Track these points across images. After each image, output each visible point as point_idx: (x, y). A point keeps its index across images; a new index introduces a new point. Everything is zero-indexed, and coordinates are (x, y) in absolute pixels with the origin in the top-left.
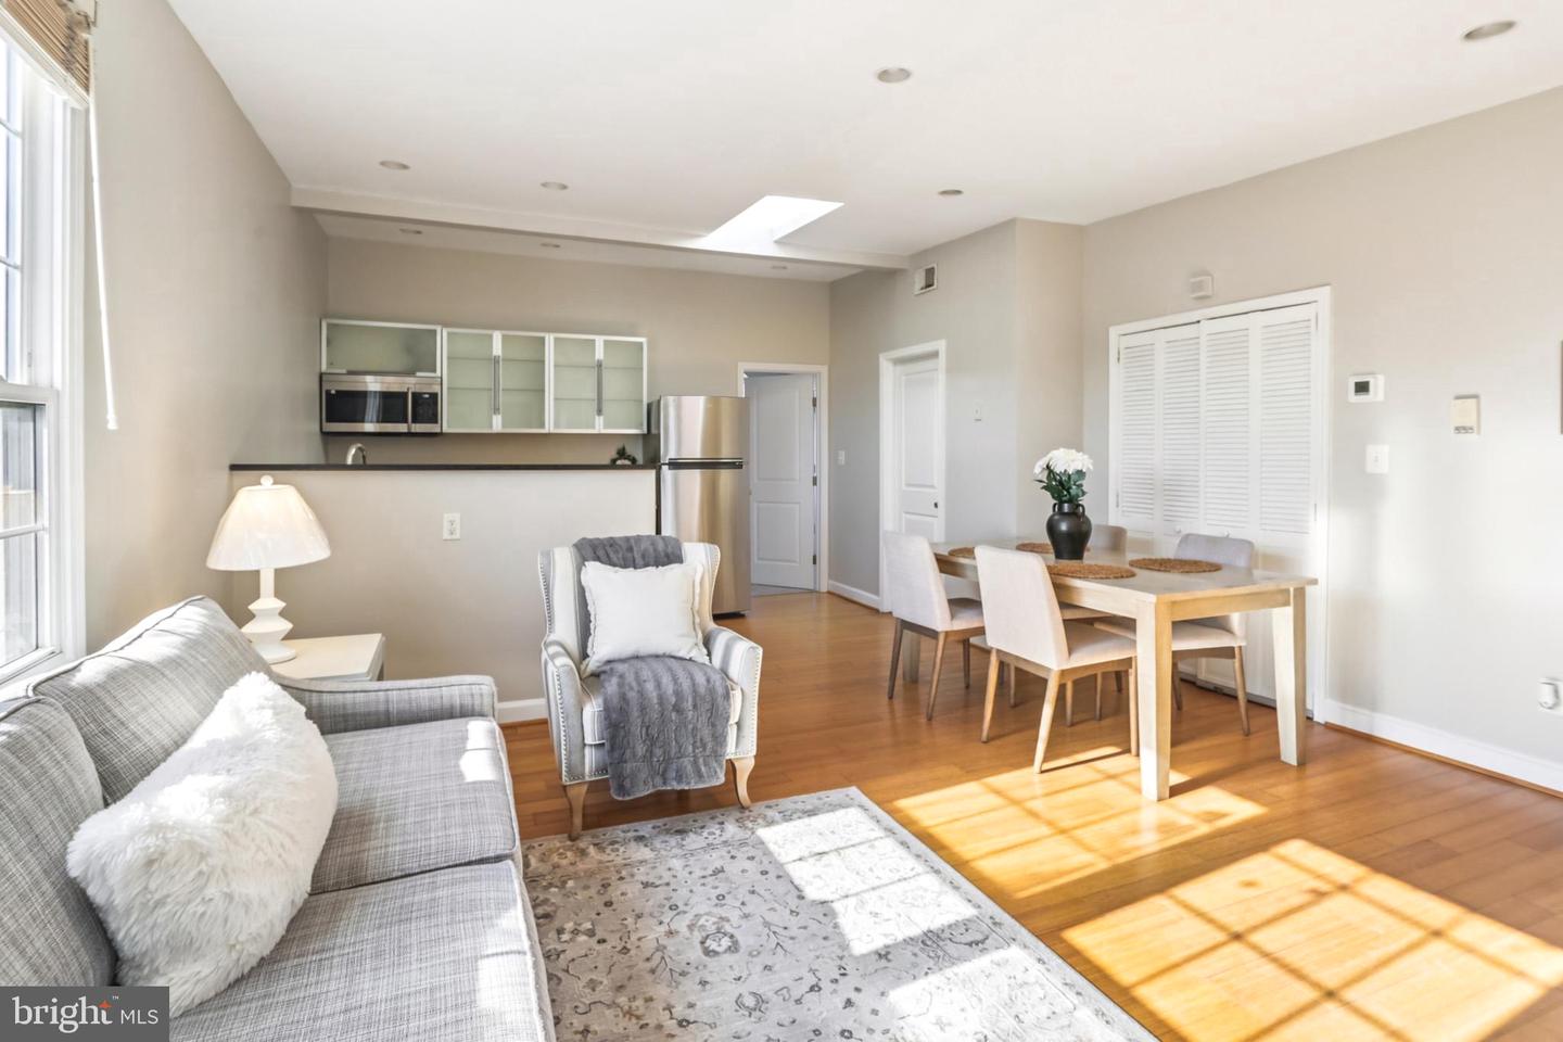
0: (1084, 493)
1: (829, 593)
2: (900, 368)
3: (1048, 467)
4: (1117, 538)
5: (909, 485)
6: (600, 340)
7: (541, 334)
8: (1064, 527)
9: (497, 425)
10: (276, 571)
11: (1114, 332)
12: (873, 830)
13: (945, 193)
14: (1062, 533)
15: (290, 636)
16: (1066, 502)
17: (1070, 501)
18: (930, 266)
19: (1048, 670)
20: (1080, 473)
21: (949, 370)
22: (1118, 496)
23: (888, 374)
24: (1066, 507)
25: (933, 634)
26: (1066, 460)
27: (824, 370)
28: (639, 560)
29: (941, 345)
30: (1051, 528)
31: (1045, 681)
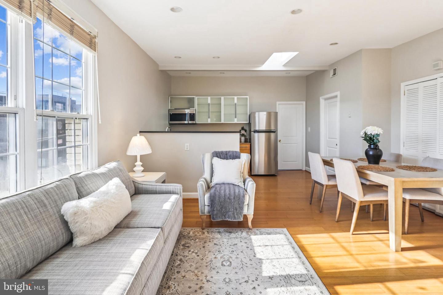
0: (379, 142)
1: (306, 171)
2: (327, 101)
3: (365, 132)
4: (398, 158)
5: (329, 138)
6: (236, 98)
7: (220, 97)
8: (371, 153)
9: (209, 121)
10: (140, 155)
11: (403, 85)
12: (285, 242)
13: (332, 44)
14: (370, 155)
15: (143, 171)
16: (372, 144)
17: (374, 144)
18: (335, 68)
19: (356, 200)
20: (378, 135)
21: (342, 101)
22: (404, 143)
23: (322, 102)
24: (372, 146)
25: (322, 185)
26: (372, 130)
27: (304, 103)
28: (228, 157)
29: (338, 93)
30: (367, 153)
31: (354, 204)
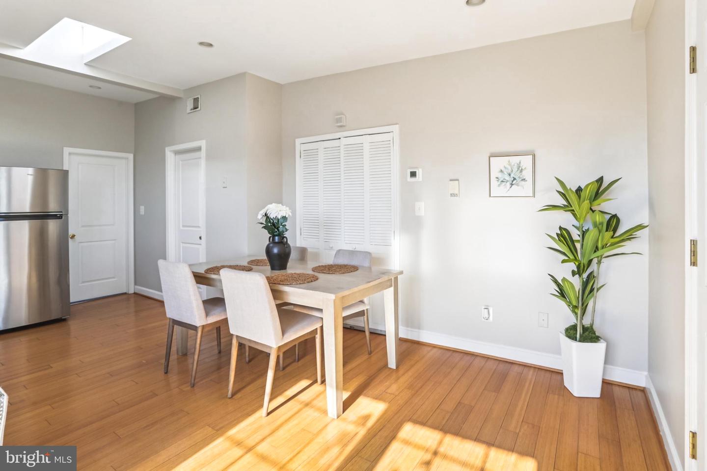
0: (287, 230)
1: (136, 293)
2: (178, 157)
3: (266, 215)
4: (303, 253)
5: (183, 226)
8: (276, 251)
11: (298, 141)
13: (201, 44)
14: (275, 255)
16: (277, 236)
17: (279, 235)
18: (197, 97)
19: (271, 348)
20: (285, 218)
21: (209, 157)
22: (301, 229)
23: (170, 158)
24: (277, 238)
25: (195, 328)
26: (276, 211)
27: (131, 156)
29: (203, 143)
30: (268, 251)
